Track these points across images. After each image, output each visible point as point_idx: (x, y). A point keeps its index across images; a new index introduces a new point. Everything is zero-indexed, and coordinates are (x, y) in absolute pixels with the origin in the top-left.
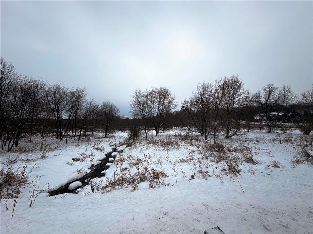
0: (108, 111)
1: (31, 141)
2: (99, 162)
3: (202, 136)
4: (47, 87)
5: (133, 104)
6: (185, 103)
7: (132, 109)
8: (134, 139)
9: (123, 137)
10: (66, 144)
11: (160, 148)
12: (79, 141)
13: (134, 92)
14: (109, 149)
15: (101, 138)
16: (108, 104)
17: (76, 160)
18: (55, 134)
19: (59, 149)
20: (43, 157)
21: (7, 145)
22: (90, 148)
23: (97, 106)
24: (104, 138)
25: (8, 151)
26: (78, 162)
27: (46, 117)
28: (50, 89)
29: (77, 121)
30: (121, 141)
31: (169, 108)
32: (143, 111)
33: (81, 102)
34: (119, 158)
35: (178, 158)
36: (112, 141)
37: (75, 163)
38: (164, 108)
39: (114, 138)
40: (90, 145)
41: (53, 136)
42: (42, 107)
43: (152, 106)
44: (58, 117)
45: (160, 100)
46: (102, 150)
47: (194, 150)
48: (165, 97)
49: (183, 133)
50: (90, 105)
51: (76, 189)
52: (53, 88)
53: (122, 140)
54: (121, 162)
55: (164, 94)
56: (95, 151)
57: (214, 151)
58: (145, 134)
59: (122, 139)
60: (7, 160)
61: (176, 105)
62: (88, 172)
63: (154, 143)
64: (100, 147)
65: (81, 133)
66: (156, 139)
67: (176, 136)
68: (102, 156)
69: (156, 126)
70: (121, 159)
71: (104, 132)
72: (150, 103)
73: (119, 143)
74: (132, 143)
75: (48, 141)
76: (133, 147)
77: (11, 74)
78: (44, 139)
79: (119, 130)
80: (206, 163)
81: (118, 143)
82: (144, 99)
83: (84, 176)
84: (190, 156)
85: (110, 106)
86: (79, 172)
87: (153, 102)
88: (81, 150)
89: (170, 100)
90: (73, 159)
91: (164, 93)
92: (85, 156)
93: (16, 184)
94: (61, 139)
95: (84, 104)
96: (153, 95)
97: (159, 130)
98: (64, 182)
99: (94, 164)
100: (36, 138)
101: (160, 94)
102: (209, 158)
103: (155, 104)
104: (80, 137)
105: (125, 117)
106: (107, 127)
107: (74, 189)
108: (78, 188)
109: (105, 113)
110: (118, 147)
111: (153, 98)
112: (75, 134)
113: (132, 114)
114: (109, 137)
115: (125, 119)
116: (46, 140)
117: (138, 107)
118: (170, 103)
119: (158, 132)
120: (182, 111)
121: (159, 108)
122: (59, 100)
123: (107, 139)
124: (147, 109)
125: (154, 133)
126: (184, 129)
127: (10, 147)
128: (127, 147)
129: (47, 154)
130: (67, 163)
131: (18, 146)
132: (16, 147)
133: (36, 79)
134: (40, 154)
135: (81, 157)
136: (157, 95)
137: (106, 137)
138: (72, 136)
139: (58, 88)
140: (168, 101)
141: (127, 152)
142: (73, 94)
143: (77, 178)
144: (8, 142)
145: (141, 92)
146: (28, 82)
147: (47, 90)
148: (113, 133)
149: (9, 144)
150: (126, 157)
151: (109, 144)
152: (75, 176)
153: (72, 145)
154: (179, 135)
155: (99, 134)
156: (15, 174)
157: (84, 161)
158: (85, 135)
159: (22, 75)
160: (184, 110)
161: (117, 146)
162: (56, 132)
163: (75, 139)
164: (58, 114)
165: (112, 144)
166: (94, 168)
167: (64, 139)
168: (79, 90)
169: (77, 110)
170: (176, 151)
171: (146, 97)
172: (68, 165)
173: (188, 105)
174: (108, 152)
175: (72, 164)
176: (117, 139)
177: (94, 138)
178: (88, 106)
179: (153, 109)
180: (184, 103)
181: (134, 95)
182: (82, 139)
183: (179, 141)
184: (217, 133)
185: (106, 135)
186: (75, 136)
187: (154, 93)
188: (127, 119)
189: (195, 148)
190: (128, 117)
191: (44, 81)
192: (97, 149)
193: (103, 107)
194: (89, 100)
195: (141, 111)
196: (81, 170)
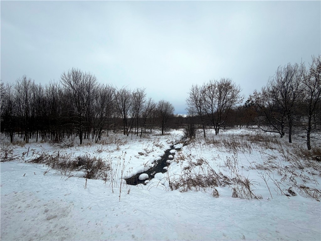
0: (164, 109)
1: (108, 136)
2: (159, 158)
3: (282, 137)
4: (116, 91)
5: (189, 101)
6: (255, 95)
7: (189, 106)
8: (191, 138)
9: (179, 135)
10: (132, 139)
11: (224, 149)
12: (141, 137)
13: (191, 88)
14: (167, 147)
15: (159, 135)
16: (164, 103)
17: (141, 154)
18: (123, 131)
19: (127, 143)
20: (118, 149)
21: (95, 138)
22: (151, 144)
23: (154, 105)
24: (161, 135)
25: (96, 143)
26: (143, 157)
27: (116, 116)
28: (118, 93)
29: (138, 119)
30: (177, 140)
31: (232, 103)
32: (200, 108)
33: (141, 103)
34: (178, 156)
35: (253, 163)
36: (169, 139)
37: (141, 156)
38: (225, 103)
39: (170, 136)
40: (150, 141)
41: (121, 132)
42: (113, 108)
43: (211, 101)
44: (125, 116)
45: (220, 94)
46: (161, 147)
47: (275, 155)
48: (226, 91)
49: (253, 133)
50: (149, 105)
51: (144, 180)
52: (121, 91)
53: (179, 139)
54: (182, 161)
55: (225, 87)
56: (155, 148)
57: (311, 159)
58: (203, 133)
59: (177, 137)
60: (96, 150)
61: (242, 98)
62: (152, 166)
63: (215, 143)
64: (159, 144)
65: (142, 130)
66: (217, 138)
67: (242, 136)
68: (162, 153)
69: (215, 124)
70: (181, 157)
71: (160, 130)
72: (208, 99)
73: (176, 141)
74: (188, 141)
75: (119, 136)
76: (191, 146)
77: (95, 83)
78: (116, 135)
79: (173, 128)
80: (302, 174)
81: (174, 141)
82: (202, 94)
83: (149, 169)
84: (270, 162)
85: (166, 105)
86: (145, 166)
87: (212, 98)
88: (144, 145)
89: (233, 93)
90: (139, 153)
91: (225, 85)
92: (148, 151)
93: (104, 169)
94: (128, 135)
95: (144, 104)
96: (212, 89)
97: (219, 128)
98: (135, 172)
99: (156, 159)
100: (111, 134)
101: (220, 87)
102: (307, 169)
103: (214, 99)
104: (141, 134)
105: (178, 115)
106: (163, 125)
107: (143, 180)
108: (146, 179)
109: (161, 111)
110: (176, 144)
111: (212, 92)
112: (138, 131)
113: (188, 111)
114: (165, 135)
115: (178, 117)
116: (117, 135)
117: (195, 104)
118: (233, 97)
119: (218, 131)
120: (246, 106)
121: (219, 104)
122: (125, 101)
123: (164, 137)
124: (204, 105)
125: (213, 131)
126: (253, 128)
127: (97, 139)
128: (184, 145)
129: (120, 147)
130: (135, 156)
131: (101, 139)
132: (100, 140)
133: (109, 86)
134: (115, 147)
135: (144, 152)
136: (217, 88)
137: (163, 134)
138: (135, 133)
139: (124, 91)
140: (231, 95)
141: (185, 151)
142: (135, 95)
143: (144, 170)
144: (95, 136)
145: (198, 87)
146: (105, 88)
147: (116, 93)
148: (169, 131)
149: (96, 137)
150: (186, 156)
151: (167, 141)
152: (142, 168)
153: (136, 141)
154: (246, 135)
155: (156, 131)
156: (103, 161)
157: (147, 155)
158: (145, 132)
159: (101, 83)
160: (249, 105)
161: (174, 144)
162: (123, 129)
163: (138, 136)
164: (124, 114)
165: (169, 142)
166: (156, 163)
167: (130, 135)
168: (140, 91)
169: (138, 109)
170: (247, 154)
171: (204, 92)
172: (136, 158)
173: (258, 98)
174: (167, 149)
175: (138, 158)
176: (173, 137)
177: (153, 136)
178: (147, 105)
179: (212, 105)
180: (253, 95)
181: (191, 91)
182: (143, 136)
183: (249, 143)
184: (312, 135)
185: (163, 132)
186: (137, 133)
187: (213, 87)
188: (181, 118)
189: (276, 153)
190: (181, 115)
191: (114, 87)
192: (157, 146)
193: (159, 106)
194: (147, 101)
195: (199, 108)
196: (146, 163)
